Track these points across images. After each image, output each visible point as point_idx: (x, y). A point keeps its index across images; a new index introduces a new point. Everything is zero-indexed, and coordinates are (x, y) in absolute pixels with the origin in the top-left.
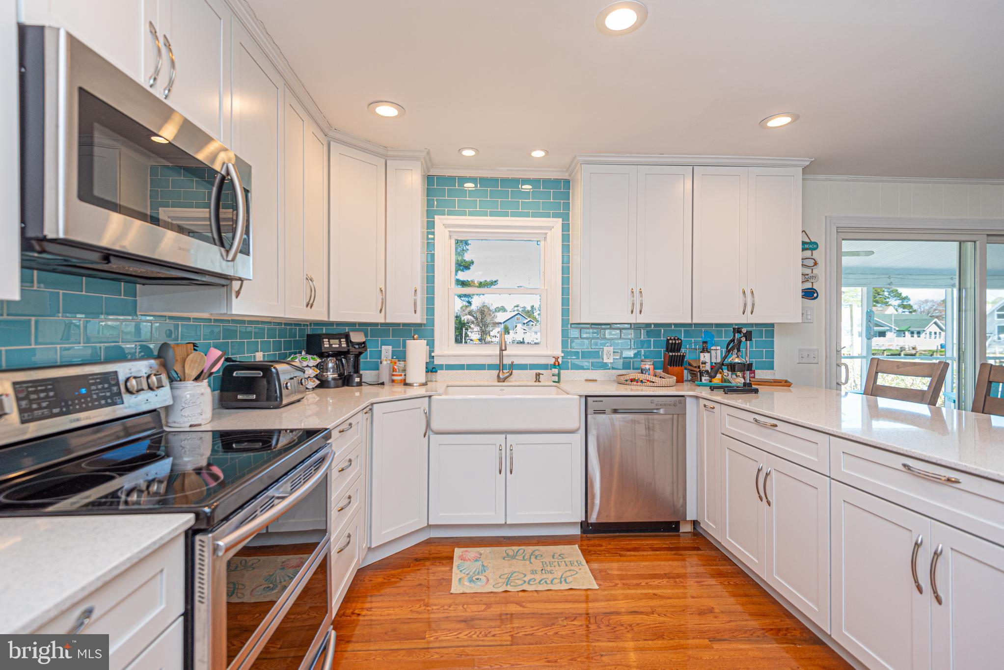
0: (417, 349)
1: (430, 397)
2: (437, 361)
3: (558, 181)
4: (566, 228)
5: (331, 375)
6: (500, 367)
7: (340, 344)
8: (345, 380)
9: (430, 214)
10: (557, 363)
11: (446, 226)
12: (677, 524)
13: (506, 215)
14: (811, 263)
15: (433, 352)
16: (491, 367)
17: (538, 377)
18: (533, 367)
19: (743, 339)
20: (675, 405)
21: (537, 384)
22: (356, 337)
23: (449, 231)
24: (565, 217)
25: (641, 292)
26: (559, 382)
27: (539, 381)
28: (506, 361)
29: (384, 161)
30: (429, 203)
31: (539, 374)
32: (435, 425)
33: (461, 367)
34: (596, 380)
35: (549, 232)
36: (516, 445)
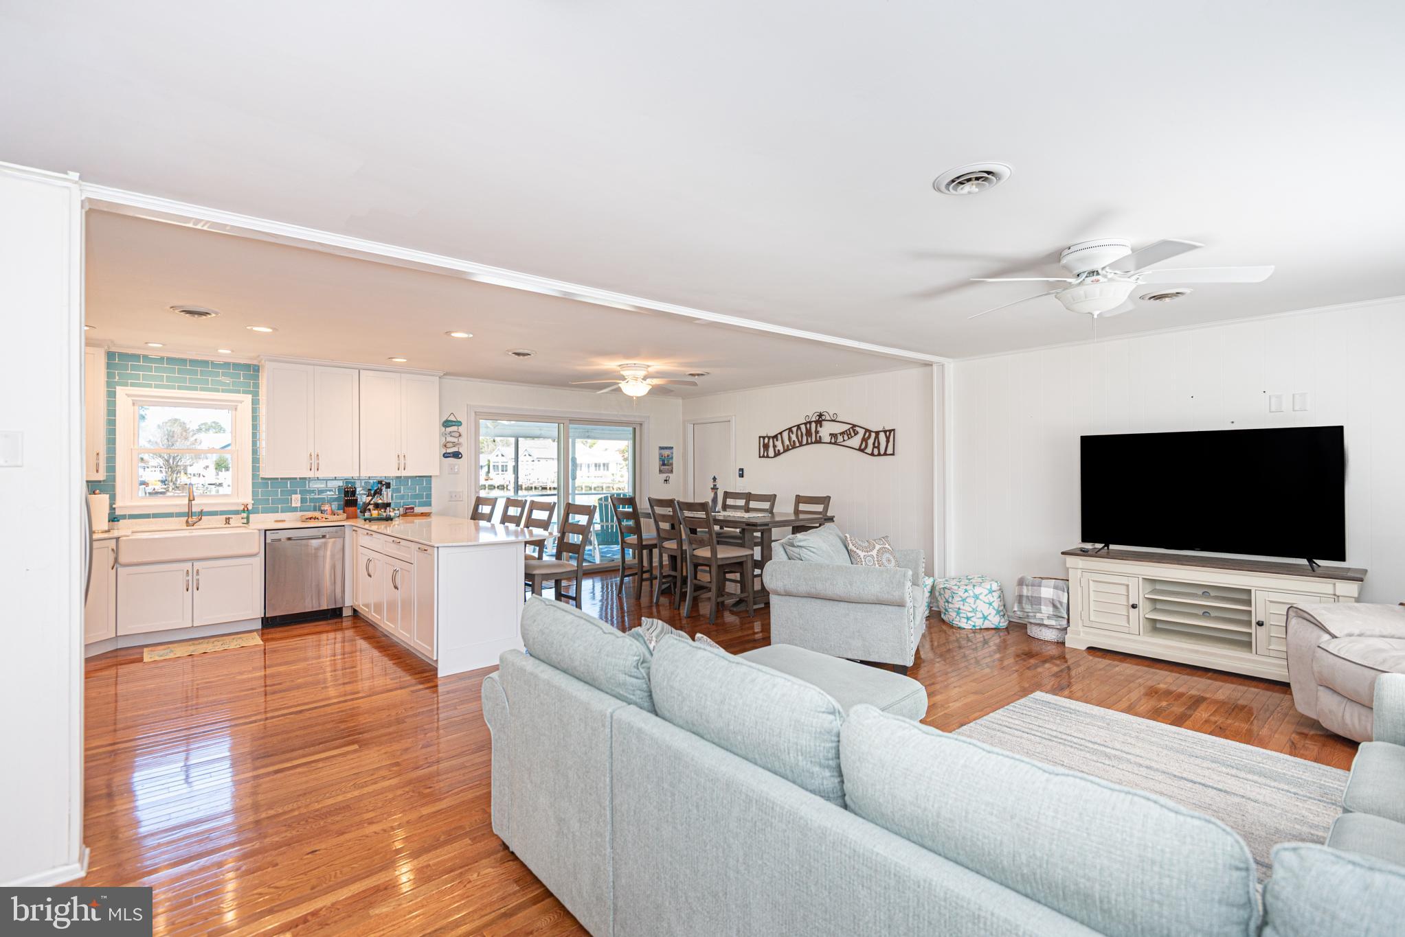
1: (118, 538)
2: (118, 512)
3: (247, 367)
4: (255, 403)
6: (189, 514)
9: (111, 385)
10: (246, 509)
11: (128, 395)
12: (340, 609)
13: (196, 389)
14: (457, 435)
15: (114, 504)
16: (179, 515)
17: (228, 521)
18: (222, 513)
19: (384, 488)
20: (336, 532)
21: (227, 525)
23: (133, 400)
24: (255, 394)
25: (317, 455)
26: (248, 523)
27: (229, 524)
28: (195, 510)
30: (111, 376)
31: (229, 518)
32: (122, 559)
33: (147, 516)
34: (284, 521)
35: (240, 404)
36: (203, 568)
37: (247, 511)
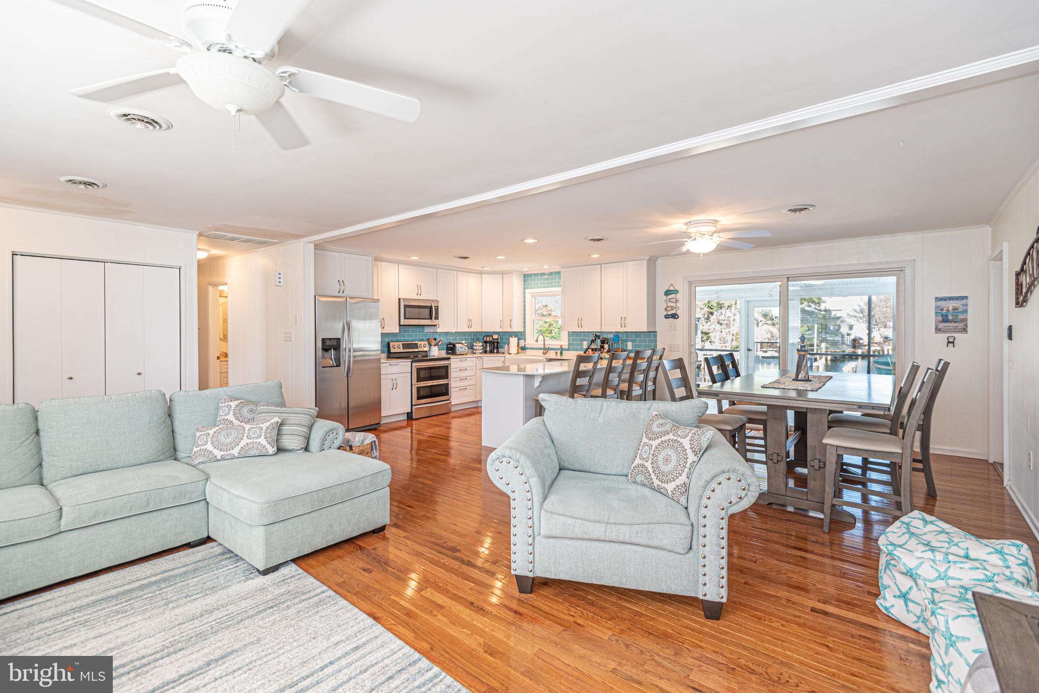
0: (513, 341)
1: (506, 358)
2: (526, 346)
5: (488, 349)
6: (544, 349)
7: (490, 339)
8: (491, 352)
9: (524, 289)
11: (530, 293)
13: (548, 287)
14: (674, 300)
15: (525, 342)
22: (495, 337)
23: (532, 295)
25: (582, 319)
27: (557, 355)
28: (547, 347)
29: (501, 275)
30: (524, 285)
37: (562, 350)
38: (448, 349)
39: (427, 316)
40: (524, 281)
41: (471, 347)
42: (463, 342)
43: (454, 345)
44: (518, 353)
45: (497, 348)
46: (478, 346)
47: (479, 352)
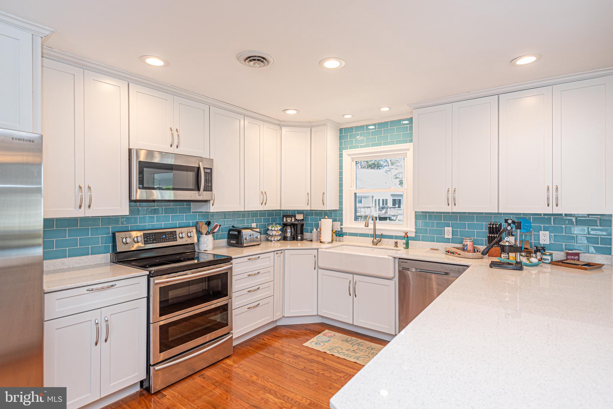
0: (326, 224)
1: (318, 249)
2: (344, 231)
5: (289, 235)
6: (375, 236)
7: (291, 220)
8: (294, 238)
9: (341, 149)
10: (406, 236)
11: (349, 155)
13: (380, 144)
15: (342, 225)
16: (372, 236)
17: (396, 244)
18: (394, 237)
20: (459, 271)
21: (396, 248)
22: (300, 217)
23: (352, 158)
25: (455, 191)
27: (397, 247)
28: (378, 233)
29: (310, 129)
30: (341, 144)
31: (397, 242)
32: (320, 264)
35: (408, 152)
36: (359, 281)
37: (407, 238)
38: (230, 237)
39: (191, 183)
40: (341, 138)
41: (265, 232)
42: (254, 225)
43: (239, 232)
44: (332, 241)
45: (302, 233)
46: (275, 230)
47: (276, 239)
